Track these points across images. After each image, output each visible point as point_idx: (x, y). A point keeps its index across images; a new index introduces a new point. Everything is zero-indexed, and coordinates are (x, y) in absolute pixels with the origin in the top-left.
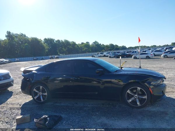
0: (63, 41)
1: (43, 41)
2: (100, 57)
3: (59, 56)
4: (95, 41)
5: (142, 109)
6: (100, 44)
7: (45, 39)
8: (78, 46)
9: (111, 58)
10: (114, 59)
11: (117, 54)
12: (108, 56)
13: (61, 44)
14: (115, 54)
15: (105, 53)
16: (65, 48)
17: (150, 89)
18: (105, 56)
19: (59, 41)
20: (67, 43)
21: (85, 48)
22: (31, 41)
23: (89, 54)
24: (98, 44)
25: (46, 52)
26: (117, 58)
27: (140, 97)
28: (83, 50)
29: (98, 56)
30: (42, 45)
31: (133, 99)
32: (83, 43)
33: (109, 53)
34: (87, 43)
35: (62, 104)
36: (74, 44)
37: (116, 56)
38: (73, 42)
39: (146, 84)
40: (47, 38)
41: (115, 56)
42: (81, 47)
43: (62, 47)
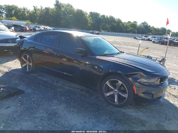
0: (109, 17)
1: (88, 14)
2: (143, 40)
3: (100, 32)
4: (145, 22)
5: (119, 109)
6: (150, 26)
7: (91, 13)
8: (123, 24)
9: (155, 43)
10: (158, 45)
11: (163, 40)
12: (151, 41)
13: (105, 20)
14: (161, 40)
15: (150, 37)
16: (109, 24)
17: (134, 87)
18: (149, 40)
19: (104, 16)
20: (112, 20)
21: (131, 28)
22: (76, 12)
23: (132, 34)
24: (147, 25)
25: (89, 26)
26: (162, 44)
27: (120, 93)
28: (128, 29)
29: (141, 38)
30: (86, 18)
31: (112, 93)
32: (129, 22)
33: (155, 37)
34: (135, 22)
35: (44, 79)
36: (119, 21)
37: (161, 42)
38: (119, 19)
39: (130, 79)
40: (93, 12)
41: (159, 42)
42: (126, 26)
43: (106, 24)
